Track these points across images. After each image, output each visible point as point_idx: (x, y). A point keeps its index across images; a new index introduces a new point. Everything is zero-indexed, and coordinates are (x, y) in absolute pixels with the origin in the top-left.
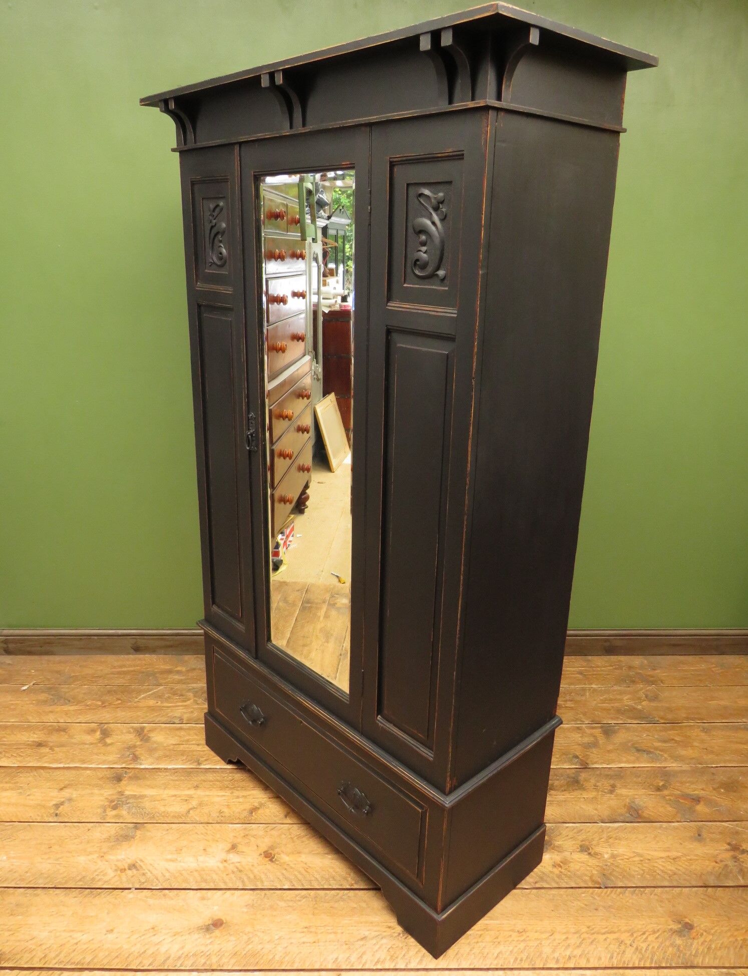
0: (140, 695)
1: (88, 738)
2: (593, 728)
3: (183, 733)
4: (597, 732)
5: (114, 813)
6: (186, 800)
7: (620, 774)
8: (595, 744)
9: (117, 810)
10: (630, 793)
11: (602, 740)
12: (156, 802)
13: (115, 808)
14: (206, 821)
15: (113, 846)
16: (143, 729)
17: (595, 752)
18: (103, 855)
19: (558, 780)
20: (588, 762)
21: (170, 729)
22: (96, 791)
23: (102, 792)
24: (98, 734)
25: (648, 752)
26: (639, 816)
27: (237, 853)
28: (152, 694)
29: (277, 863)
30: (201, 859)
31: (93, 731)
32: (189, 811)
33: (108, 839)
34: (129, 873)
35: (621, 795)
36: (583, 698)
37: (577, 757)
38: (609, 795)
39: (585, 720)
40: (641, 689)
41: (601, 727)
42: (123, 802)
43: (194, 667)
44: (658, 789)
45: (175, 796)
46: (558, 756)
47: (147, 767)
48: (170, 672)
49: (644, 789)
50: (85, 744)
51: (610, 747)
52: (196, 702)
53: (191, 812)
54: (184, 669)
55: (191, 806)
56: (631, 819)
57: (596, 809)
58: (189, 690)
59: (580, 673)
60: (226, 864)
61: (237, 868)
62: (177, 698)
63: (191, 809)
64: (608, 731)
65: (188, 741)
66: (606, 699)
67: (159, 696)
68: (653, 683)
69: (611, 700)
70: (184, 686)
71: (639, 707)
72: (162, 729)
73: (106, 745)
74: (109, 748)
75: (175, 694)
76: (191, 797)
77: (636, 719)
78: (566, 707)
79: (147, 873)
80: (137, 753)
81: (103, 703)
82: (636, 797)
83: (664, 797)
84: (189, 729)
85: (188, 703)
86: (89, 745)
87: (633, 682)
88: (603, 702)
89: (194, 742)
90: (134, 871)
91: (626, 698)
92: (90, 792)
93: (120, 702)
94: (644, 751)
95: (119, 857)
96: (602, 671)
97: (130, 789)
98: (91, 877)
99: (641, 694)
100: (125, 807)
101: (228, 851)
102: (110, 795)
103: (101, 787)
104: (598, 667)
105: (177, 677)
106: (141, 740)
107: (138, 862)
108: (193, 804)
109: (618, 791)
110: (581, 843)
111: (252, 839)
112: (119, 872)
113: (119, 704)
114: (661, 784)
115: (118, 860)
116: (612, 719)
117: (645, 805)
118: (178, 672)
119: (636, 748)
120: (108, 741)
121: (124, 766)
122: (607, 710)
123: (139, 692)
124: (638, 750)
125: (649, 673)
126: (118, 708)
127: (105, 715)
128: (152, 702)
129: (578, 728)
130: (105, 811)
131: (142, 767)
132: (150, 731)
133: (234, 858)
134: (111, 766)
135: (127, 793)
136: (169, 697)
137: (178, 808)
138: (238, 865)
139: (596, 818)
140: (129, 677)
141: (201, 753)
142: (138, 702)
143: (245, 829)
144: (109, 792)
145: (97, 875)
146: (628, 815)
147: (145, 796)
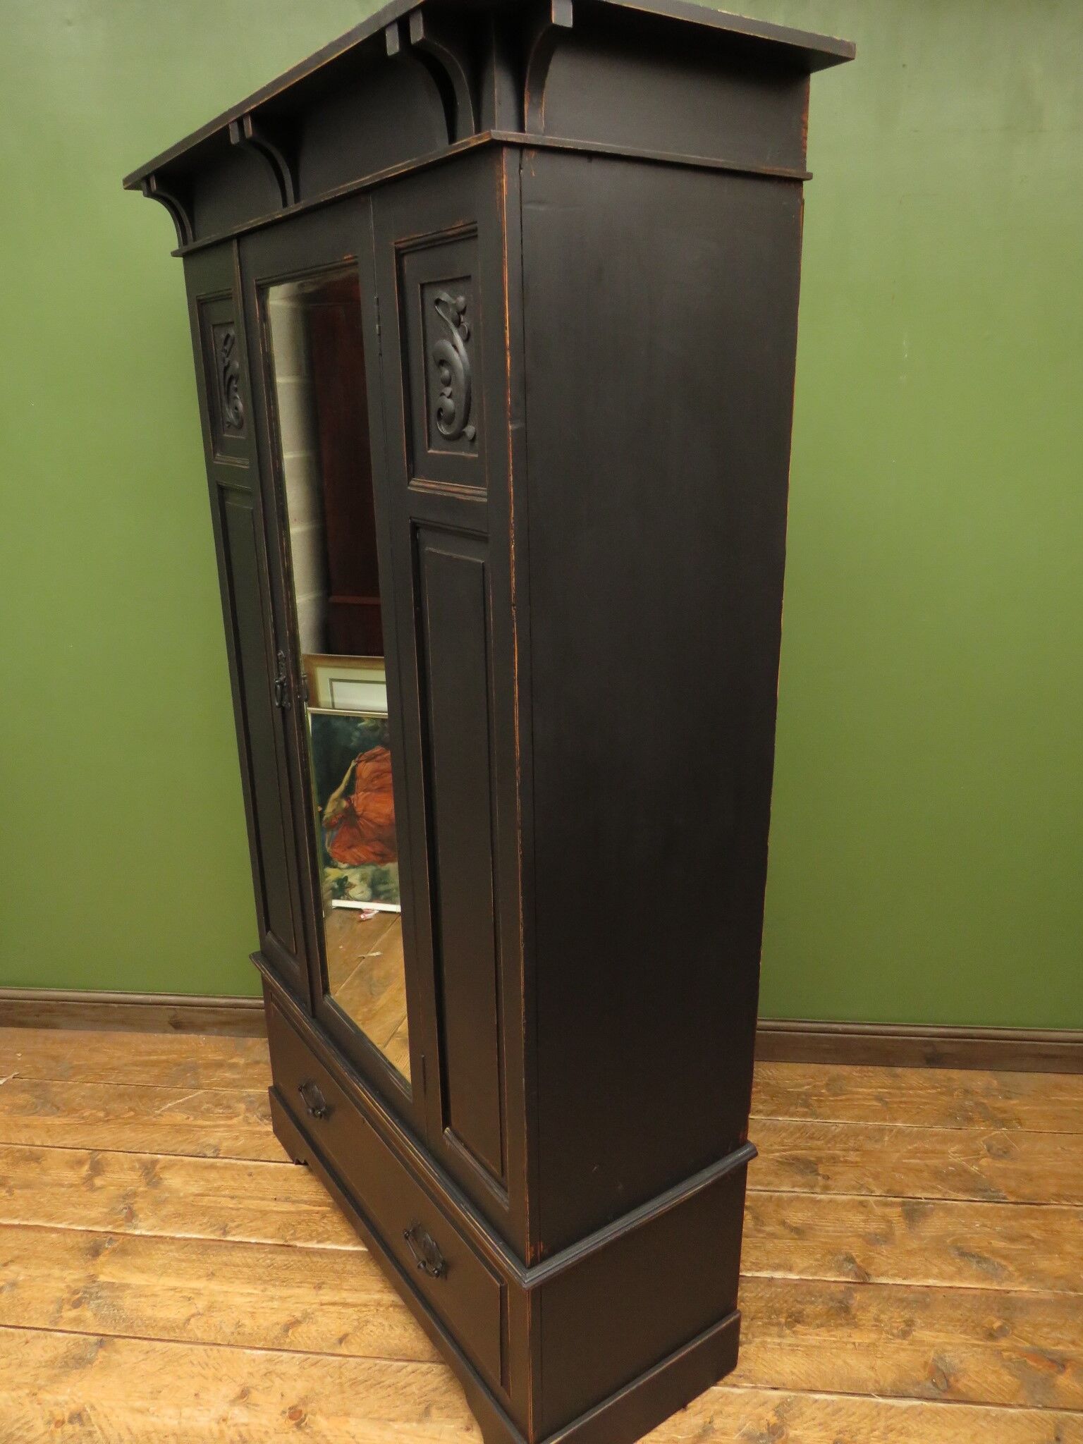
0: (165, 1104)
1: (70, 1176)
2: (886, 1205)
3: (213, 1175)
4: (894, 1213)
5: (73, 1313)
6: (189, 1299)
7: (923, 1300)
8: (886, 1238)
9: (79, 1309)
10: (938, 1340)
11: (900, 1228)
12: (143, 1299)
13: (77, 1304)
14: (212, 1339)
15: (56, 1375)
16: (154, 1162)
17: (885, 1253)
18: (36, 1391)
19: (812, 1303)
20: (869, 1271)
21: (196, 1167)
22: (56, 1272)
23: (65, 1273)
24: (85, 1170)
25: (980, 1259)
26: (949, 1388)
27: (247, 1405)
28: (183, 1104)
29: (308, 1431)
30: (187, 1412)
31: (80, 1163)
32: (189, 1320)
33: (51, 1363)
34: (68, 1428)
35: (922, 1342)
36: (878, 1146)
37: (850, 1260)
38: (899, 1341)
39: (875, 1189)
40: (982, 1134)
41: (903, 1204)
42: (91, 1294)
43: (258, 1058)
44: (991, 1335)
45: (174, 1289)
46: (818, 1256)
47: (145, 1233)
48: (220, 1065)
49: (965, 1332)
50: (62, 1185)
51: (914, 1245)
52: (246, 1120)
53: (193, 1321)
54: (241, 1061)
55: (194, 1311)
56: (934, 1392)
57: (872, 1368)
58: (241, 1099)
59: (879, 1098)
60: (223, 1425)
61: (241, 1436)
62: (221, 1111)
63: (193, 1316)
64: (913, 1213)
65: (218, 1189)
66: (917, 1151)
67: (192, 1108)
68: (1004, 1123)
69: (926, 1152)
70: (236, 1092)
71: (974, 1169)
72: (184, 1165)
73: (93, 1189)
74: (95, 1195)
75: (218, 1105)
76: (198, 1293)
77: (966, 1191)
78: (846, 1162)
79: (95, 1432)
80: (135, 1207)
81: (107, 1114)
82: (949, 1348)
83: (999, 1353)
84: (226, 1167)
85: (235, 1121)
86: (68, 1187)
87: (969, 1120)
88: (914, 1154)
89: (227, 1192)
90: (77, 1427)
91: (953, 1149)
92: (46, 1272)
93: (132, 1113)
94: (973, 1256)
95: (61, 1398)
96: (919, 1096)
97: (109, 1272)
98: (9, 1431)
99: (981, 1144)
100: (93, 1304)
101: (233, 1402)
102: (75, 1280)
103: (64, 1265)
104: (911, 1088)
105: (228, 1075)
106: (148, 1184)
107: (88, 1409)
108: (198, 1305)
109: (917, 1334)
110: (835, 1436)
111: (278, 1381)
112: (52, 1426)
113: (130, 1118)
114: (997, 1324)
115: (57, 1404)
116: (924, 1189)
117: (962, 1366)
118: (233, 1067)
119: (958, 1249)
120: (98, 1182)
121: (109, 1228)
122: (917, 1171)
123: (166, 1098)
124: (963, 1254)
125: (998, 1105)
126: (126, 1124)
127: (104, 1136)
128: (180, 1117)
129: (862, 1203)
130: (60, 1310)
131: (137, 1232)
132: (164, 1168)
133: (240, 1415)
134: (90, 1229)
135: (102, 1278)
136: (208, 1110)
137: (174, 1312)
138: (243, 1429)
139: (871, 1386)
140: (156, 1071)
141: (234, 1212)
142: (160, 1115)
143: (270, 1361)
144: (74, 1275)
145: (19, 1429)
146: (929, 1384)
147: (128, 1286)
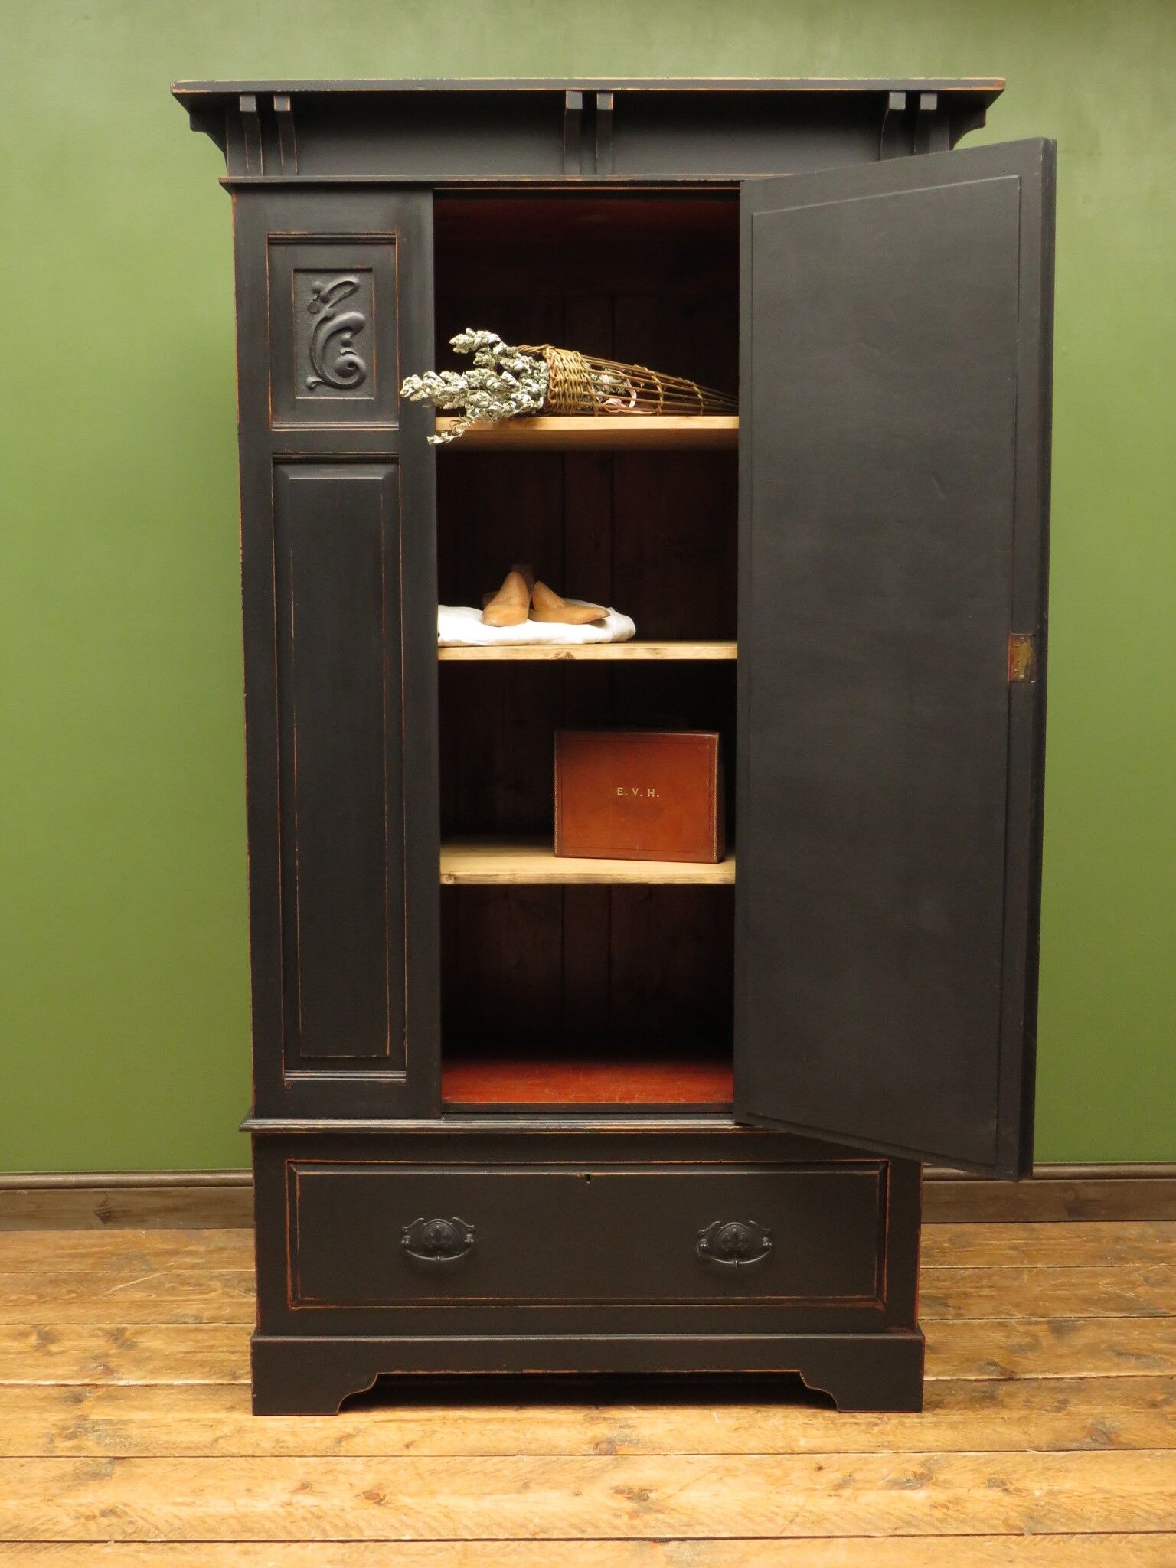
0: (114, 1286)
1: (15, 1345)
2: (1030, 1324)
3: (200, 1336)
4: (1041, 1330)
5: (69, 1443)
6: (211, 1426)
7: (1078, 1387)
8: (1035, 1346)
9: (76, 1440)
10: (1096, 1412)
11: (1047, 1339)
12: (153, 1429)
13: (72, 1437)
14: (250, 1452)
15: (69, 1486)
16: (122, 1331)
17: (1031, 1357)
18: (51, 1498)
19: (952, 1394)
20: (1015, 1370)
21: (178, 1331)
22: (34, 1415)
23: (46, 1415)
24: (33, 1340)
25: (1139, 1357)
26: (1110, 1441)
27: (313, 1494)
28: (138, 1284)
29: (390, 1506)
30: (241, 1502)
31: (24, 1335)
32: (217, 1441)
33: (62, 1478)
34: (104, 1521)
35: (1079, 1414)
36: (1016, 1283)
37: (994, 1364)
38: (1055, 1414)
39: (1016, 1313)
40: (1138, 1269)
41: (1049, 1322)
42: (86, 1429)
43: (221, 1245)
44: (1154, 1405)
45: (189, 1420)
46: (956, 1363)
47: (132, 1383)
48: (175, 1253)
49: (1125, 1404)
50: (9, 1353)
51: (1065, 1350)
52: (226, 1294)
53: (221, 1441)
54: (202, 1249)
55: (219, 1434)
56: (1094, 1445)
57: (1025, 1433)
58: (213, 1278)
59: (1014, 1248)
60: (289, 1508)
61: (313, 1514)
62: (191, 1288)
63: (221, 1437)
64: (1060, 1329)
65: (212, 1346)
66: (1062, 1284)
67: (153, 1287)
68: (1162, 1260)
69: (1074, 1285)
70: (204, 1272)
71: (1130, 1294)
72: (159, 1331)
73: (50, 1354)
74: (56, 1358)
75: (184, 1283)
76: (221, 1422)
77: (1121, 1310)
78: (980, 1296)
79: (136, 1521)
80: (111, 1365)
81: (40, 1296)
82: (1108, 1415)
83: (1164, 1416)
84: (215, 1330)
85: (212, 1295)
86: (16, 1354)
87: (1122, 1259)
88: (1055, 1287)
89: (225, 1349)
90: (113, 1519)
91: (1105, 1282)
92: (21, 1416)
93: (74, 1295)
94: (1133, 1355)
95: (82, 1501)
96: (1059, 1245)
97: (99, 1413)
98: (31, 1526)
99: (1137, 1276)
100: (91, 1436)
101: (295, 1492)
102: (59, 1420)
103: (43, 1410)
104: (1051, 1238)
105: (188, 1260)
106: (120, 1347)
107: (120, 1507)
108: (224, 1430)
109: (1071, 1408)
110: (989, 1477)
111: (342, 1477)
112: (83, 1520)
113: (73, 1298)
114: (1161, 1397)
115: (81, 1505)
116: (1072, 1311)
117: (1124, 1427)
118: (191, 1253)
119: (1115, 1351)
120: (54, 1348)
121: (86, 1381)
122: (1064, 1300)
123: (113, 1282)
124: (1120, 1354)
125: (1155, 1247)
126: (72, 1303)
127: (46, 1315)
128: (138, 1296)
129: (1000, 1324)
130: (52, 1441)
131: (122, 1383)
132: (136, 1333)
133: (306, 1500)
134: (62, 1382)
135: (94, 1417)
136: (173, 1288)
137: (196, 1436)
138: (314, 1510)
139: (1024, 1445)
140: (90, 1261)
141: (240, 1363)
142: (112, 1295)
143: (327, 1463)
144: (59, 1416)
145: (42, 1524)
146: (1088, 1440)
147: (130, 1421)
